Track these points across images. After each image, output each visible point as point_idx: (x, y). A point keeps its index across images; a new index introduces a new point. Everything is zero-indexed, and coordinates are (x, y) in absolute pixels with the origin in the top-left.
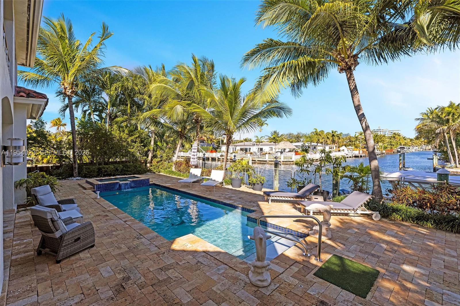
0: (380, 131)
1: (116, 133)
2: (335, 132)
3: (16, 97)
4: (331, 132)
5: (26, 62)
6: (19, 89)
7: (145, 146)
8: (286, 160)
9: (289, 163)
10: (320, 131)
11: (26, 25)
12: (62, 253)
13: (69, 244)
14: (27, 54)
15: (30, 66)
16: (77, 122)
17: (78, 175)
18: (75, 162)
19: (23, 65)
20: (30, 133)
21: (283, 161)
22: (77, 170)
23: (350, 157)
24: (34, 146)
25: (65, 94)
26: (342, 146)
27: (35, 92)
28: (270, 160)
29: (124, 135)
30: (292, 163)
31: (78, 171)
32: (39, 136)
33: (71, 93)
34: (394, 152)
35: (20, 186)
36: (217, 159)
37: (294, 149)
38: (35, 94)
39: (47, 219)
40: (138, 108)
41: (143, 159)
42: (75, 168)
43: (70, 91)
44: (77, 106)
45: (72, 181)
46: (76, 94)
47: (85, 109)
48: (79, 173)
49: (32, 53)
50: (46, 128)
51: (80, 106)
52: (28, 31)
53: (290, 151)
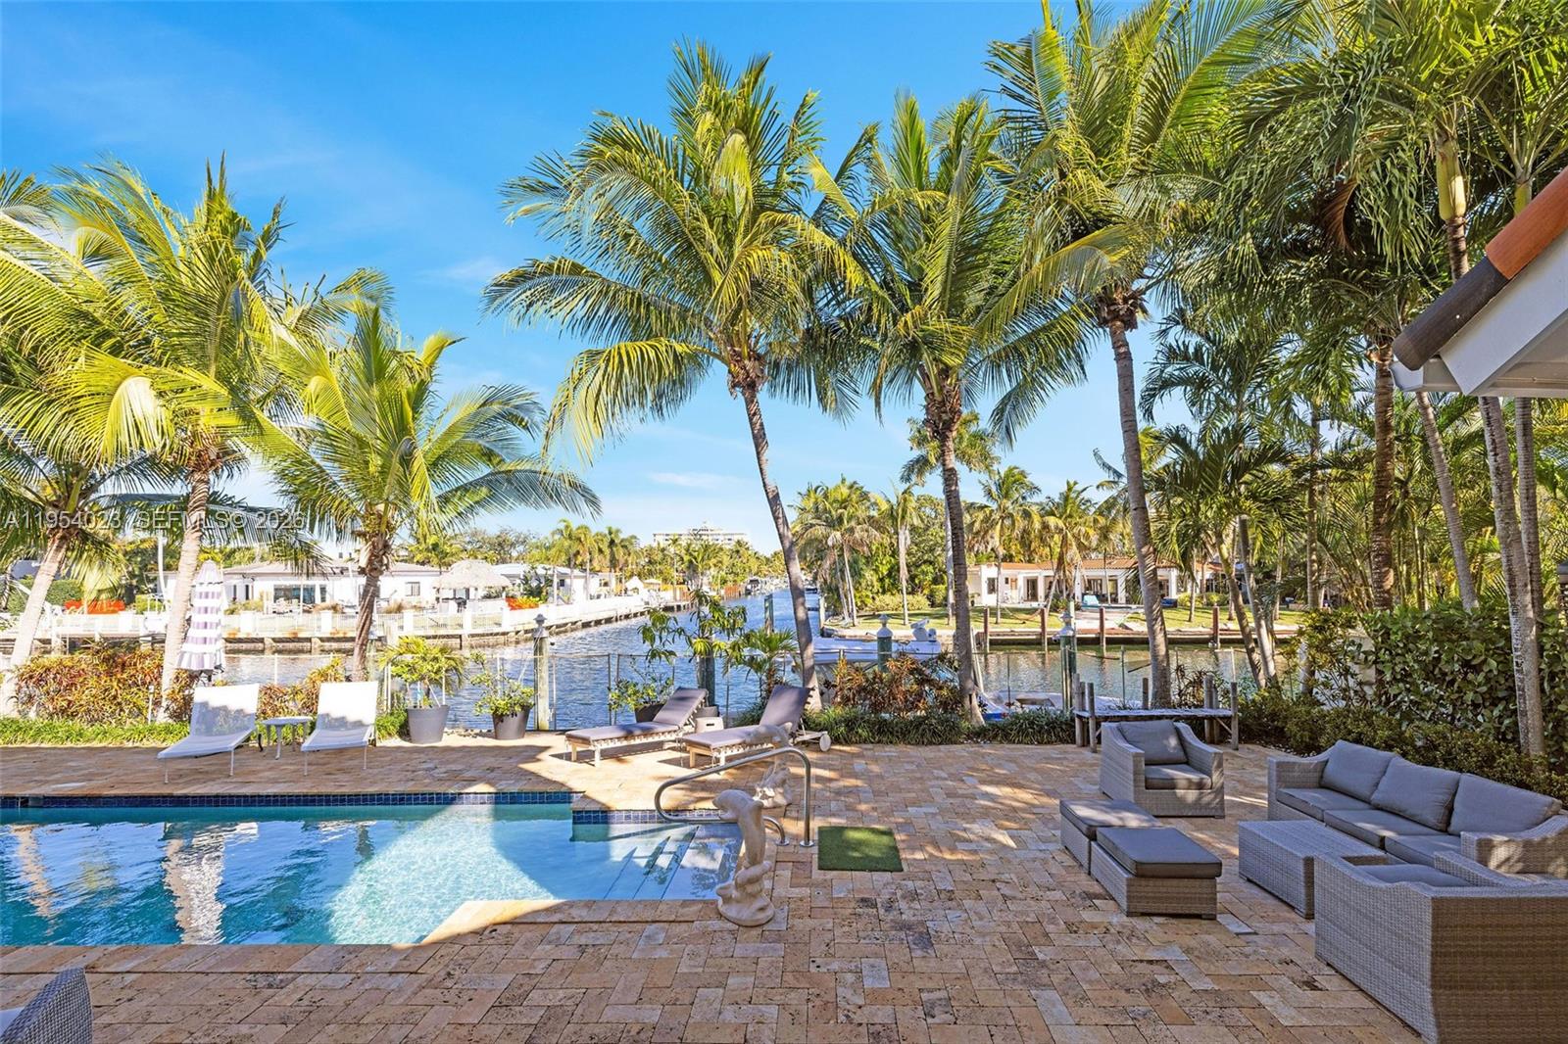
2: (618, 531)
4: (607, 532)
8: (480, 631)
9: (492, 640)
10: (578, 528)
21: (473, 636)
26: (633, 576)
28: (422, 633)
30: (502, 639)
34: (739, 594)
37: (504, 588)
53: (490, 597)
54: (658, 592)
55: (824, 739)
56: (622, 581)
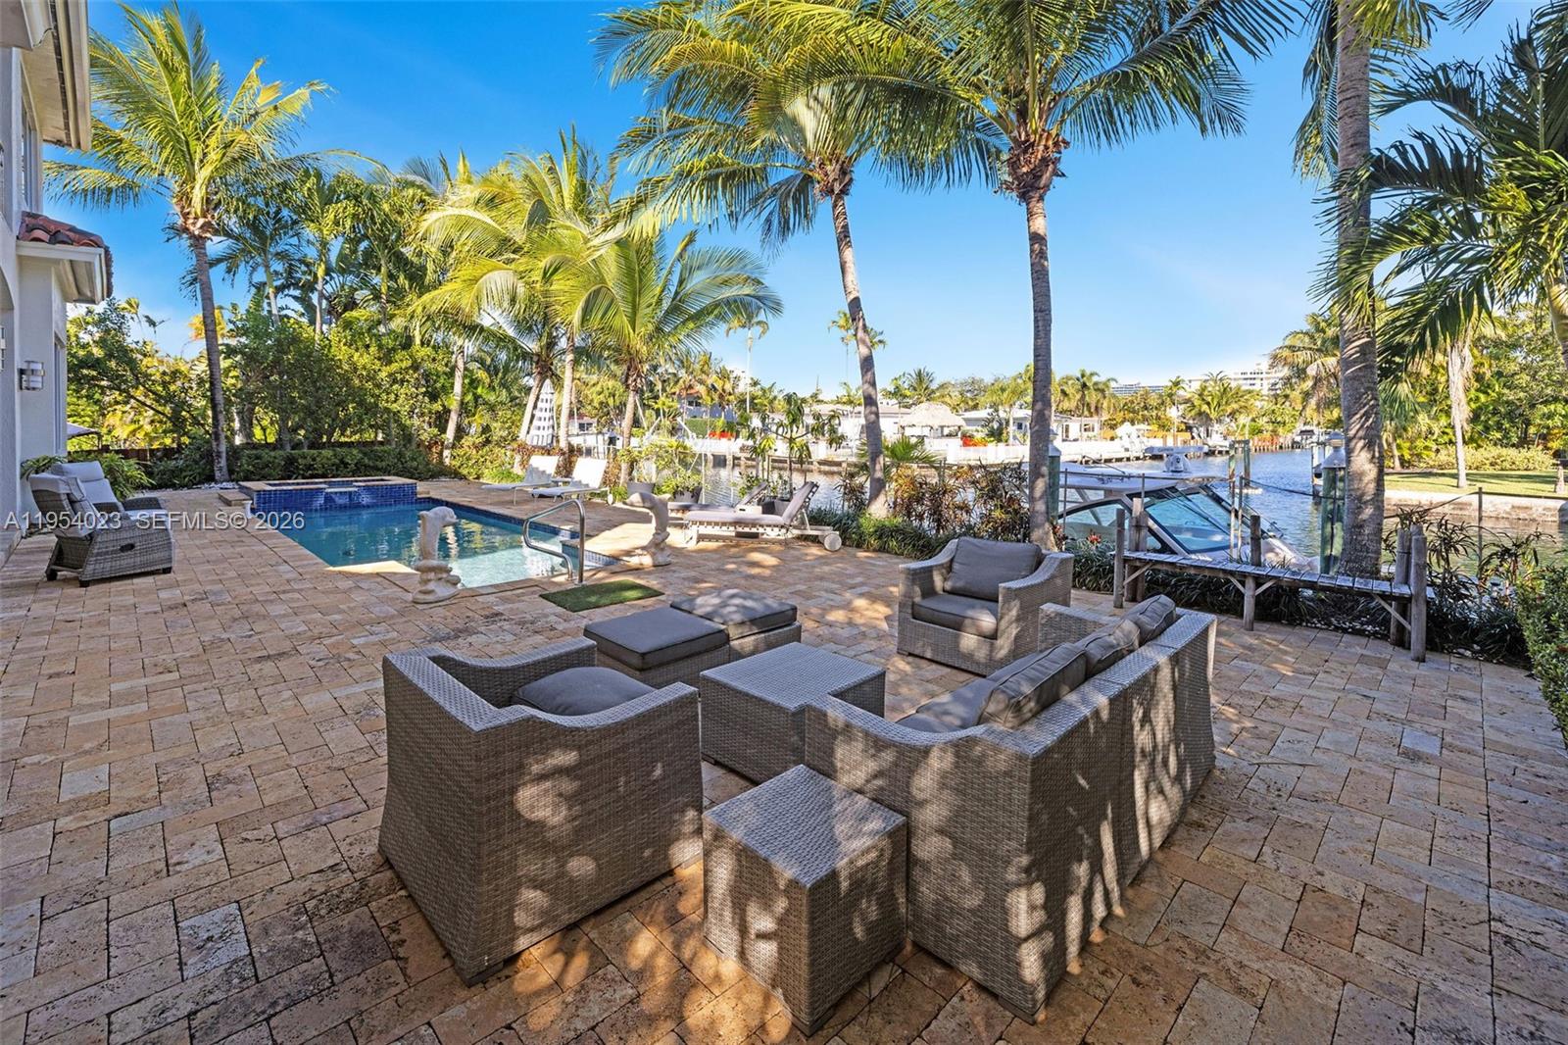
0: (1260, 376)
1: (342, 352)
2: (1092, 374)
3: (21, 242)
4: (1077, 375)
5: (68, 135)
6: (33, 221)
7: (434, 397)
11: (51, 48)
12: (92, 567)
13: (107, 553)
14: (66, 117)
15: (79, 145)
17: (227, 477)
18: (217, 436)
19: (59, 142)
20: (84, 347)
22: (223, 462)
23: (1138, 458)
25: (186, 230)
26: (1123, 422)
27: (72, 229)
29: (363, 359)
31: (228, 466)
32: (111, 357)
33: (201, 227)
34: (1281, 447)
36: (729, 458)
37: (962, 428)
38: (71, 234)
39: (59, 495)
40: (411, 278)
41: (427, 433)
42: (219, 455)
43: (201, 221)
44: (232, 270)
45: (209, 491)
46: (222, 231)
48: (231, 472)
49: (80, 113)
50: (131, 333)
51: (240, 268)
52: (60, 62)
53: (950, 435)
54: (1145, 439)
55: (831, 536)
56: (1113, 427)
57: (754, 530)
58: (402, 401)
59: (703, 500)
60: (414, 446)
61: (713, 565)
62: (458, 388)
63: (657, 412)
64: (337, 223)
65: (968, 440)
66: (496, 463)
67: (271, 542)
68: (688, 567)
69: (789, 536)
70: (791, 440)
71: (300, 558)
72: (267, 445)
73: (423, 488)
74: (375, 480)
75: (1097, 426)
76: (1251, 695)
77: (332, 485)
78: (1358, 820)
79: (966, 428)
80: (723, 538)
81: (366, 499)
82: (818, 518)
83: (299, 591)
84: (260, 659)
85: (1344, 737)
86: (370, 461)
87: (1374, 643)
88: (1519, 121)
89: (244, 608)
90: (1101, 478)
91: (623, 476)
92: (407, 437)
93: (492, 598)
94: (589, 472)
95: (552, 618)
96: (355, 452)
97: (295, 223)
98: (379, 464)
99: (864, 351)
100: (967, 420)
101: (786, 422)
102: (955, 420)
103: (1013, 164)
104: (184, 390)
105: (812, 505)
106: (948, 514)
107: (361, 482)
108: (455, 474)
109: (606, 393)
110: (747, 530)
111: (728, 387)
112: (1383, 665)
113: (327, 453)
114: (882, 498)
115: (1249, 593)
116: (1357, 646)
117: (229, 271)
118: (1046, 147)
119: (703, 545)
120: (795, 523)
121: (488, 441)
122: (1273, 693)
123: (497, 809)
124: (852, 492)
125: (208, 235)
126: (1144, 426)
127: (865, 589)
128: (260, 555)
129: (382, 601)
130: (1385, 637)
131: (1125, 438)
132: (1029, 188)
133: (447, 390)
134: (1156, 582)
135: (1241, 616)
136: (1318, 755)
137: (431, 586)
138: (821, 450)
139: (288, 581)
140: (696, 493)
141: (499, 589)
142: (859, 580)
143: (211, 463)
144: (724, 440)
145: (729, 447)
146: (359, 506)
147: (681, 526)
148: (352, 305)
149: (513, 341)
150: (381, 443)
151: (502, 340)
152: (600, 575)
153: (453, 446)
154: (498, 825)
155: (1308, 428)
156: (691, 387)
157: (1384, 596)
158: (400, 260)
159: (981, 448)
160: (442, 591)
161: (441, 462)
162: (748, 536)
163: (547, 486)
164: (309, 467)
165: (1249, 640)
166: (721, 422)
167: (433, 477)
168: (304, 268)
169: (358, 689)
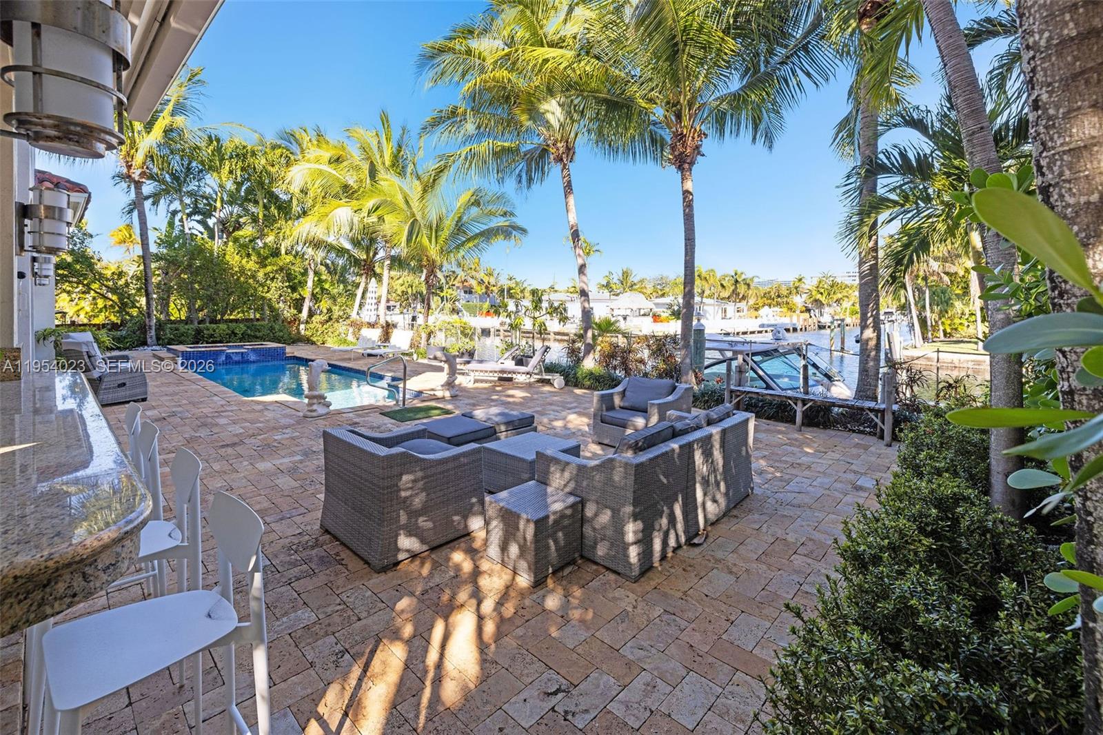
1: (234, 259)
2: (741, 273)
4: (731, 274)
6: (43, 176)
7: (294, 289)
10: (704, 271)
13: (110, 388)
16: (153, 236)
17: (155, 342)
18: (149, 315)
22: (153, 333)
24: (70, 282)
25: (129, 177)
26: (763, 306)
27: (68, 181)
29: (251, 265)
31: (156, 335)
32: (77, 261)
33: (139, 175)
35: (44, 339)
36: (493, 330)
37: (651, 310)
38: (68, 185)
40: (279, 208)
41: (288, 313)
42: (150, 327)
43: (140, 171)
44: (155, 203)
45: (144, 351)
47: (172, 208)
48: (158, 339)
50: (91, 246)
51: (162, 201)
53: (644, 315)
54: (778, 318)
55: (558, 380)
56: (756, 309)
57: (510, 376)
58: (274, 292)
59: (476, 357)
60: (280, 322)
61: (484, 397)
62: (310, 284)
63: (442, 298)
64: (231, 172)
65: (656, 318)
66: (336, 334)
67: (202, 383)
68: (469, 398)
69: (532, 380)
70: (534, 318)
71: (224, 393)
72: (181, 321)
73: (290, 350)
74: (257, 345)
75: (746, 309)
76: (786, 462)
77: (230, 347)
78: (816, 514)
79: (655, 310)
80: (491, 382)
81: (252, 357)
82: (551, 369)
83: (232, 411)
84: (223, 446)
85: (826, 480)
86: (251, 332)
87: (868, 438)
88: (954, 138)
89: (202, 420)
90: (731, 343)
91: (423, 342)
92: (276, 315)
93: (351, 415)
94: (401, 340)
95: (389, 425)
96: (242, 326)
97: (201, 171)
98: (258, 334)
99: (580, 261)
100: (657, 305)
101: (531, 307)
102: (647, 305)
103: (673, 148)
104: (127, 285)
105: (547, 361)
106: (632, 366)
107: (248, 346)
108: (308, 341)
109: (407, 285)
110: (505, 375)
111: (492, 281)
112: (866, 448)
113: (223, 326)
114: (591, 356)
115: (799, 409)
116: (856, 439)
117: (154, 204)
118: (693, 138)
119: (477, 385)
120: (536, 371)
121: (330, 319)
122: (798, 461)
123: (391, 493)
124: (573, 352)
125: (144, 180)
126: (777, 309)
127: (577, 410)
128: (198, 391)
129: (285, 416)
130: (875, 434)
131: (764, 317)
132: (684, 163)
133: (302, 284)
134: (751, 405)
135: (794, 423)
136: (810, 489)
137: (315, 407)
138: (553, 325)
139: (222, 406)
140: (471, 354)
141: (355, 410)
142: (575, 404)
143: (145, 333)
144: (489, 318)
145: (492, 322)
146: (248, 362)
147: (463, 374)
148: (238, 226)
149: (347, 251)
150: (258, 320)
151: (341, 251)
152: (415, 402)
153: (307, 322)
154: (391, 501)
155: (889, 310)
156: (466, 281)
157: (871, 410)
158: (273, 198)
159: (665, 324)
160: (321, 410)
161: (299, 332)
162: (506, 380)
163: (373, 348)
164: (211, 336)
165: (796, 436)
166: (486, 305)
167: (293, 343)
168: (205, 201)
169: (286, 460)
